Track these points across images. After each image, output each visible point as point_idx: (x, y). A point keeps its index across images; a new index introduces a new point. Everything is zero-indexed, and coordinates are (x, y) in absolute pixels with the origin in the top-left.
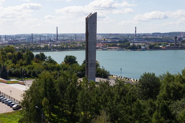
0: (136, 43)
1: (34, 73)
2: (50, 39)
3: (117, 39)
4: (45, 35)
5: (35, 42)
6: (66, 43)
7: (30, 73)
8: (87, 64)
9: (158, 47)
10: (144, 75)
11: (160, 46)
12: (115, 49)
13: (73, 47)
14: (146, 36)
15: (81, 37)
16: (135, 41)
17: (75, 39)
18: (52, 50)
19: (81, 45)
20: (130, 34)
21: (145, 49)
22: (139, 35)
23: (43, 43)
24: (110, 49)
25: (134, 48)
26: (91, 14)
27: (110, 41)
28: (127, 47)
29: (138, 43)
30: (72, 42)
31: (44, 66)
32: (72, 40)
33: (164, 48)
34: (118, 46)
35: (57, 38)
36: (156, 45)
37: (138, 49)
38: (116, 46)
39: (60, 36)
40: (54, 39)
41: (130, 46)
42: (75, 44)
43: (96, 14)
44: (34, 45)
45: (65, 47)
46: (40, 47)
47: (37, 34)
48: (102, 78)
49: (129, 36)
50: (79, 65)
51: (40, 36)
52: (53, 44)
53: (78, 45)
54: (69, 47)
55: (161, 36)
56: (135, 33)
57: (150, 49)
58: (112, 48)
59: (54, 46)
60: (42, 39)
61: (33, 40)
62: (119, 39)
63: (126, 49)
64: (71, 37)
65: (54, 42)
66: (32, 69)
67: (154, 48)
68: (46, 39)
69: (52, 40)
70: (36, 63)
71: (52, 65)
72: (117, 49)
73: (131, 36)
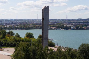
0: (67, 25)
1: (8, 43)
2: (13, 22)
3: (55, 22)
4: (9, 20)
5: (3, 24)
6: (23, 25)
7: (5, 44)
8: (43, 38)
9: (81, 28)
10: (82, 45)
11: (83, 27)
12: (54, 29)
13: (28, 27)
14: (73, 20)
15: (32, 21)
16: (67, 24)
17: (28, 22)
18: (14, 29)
19: (33, 26)
20: (63, 19)
21: (74, 29)
22: (69, 20)
23: (8, 25)
24: (51, 28)
25: (66, 28)
26: (45, 6)
27: (51, 24)
28: (62, 27)
29: (68, 25)
30: (27, 24)
31: (14, 39)
32: (26, 23)
33: (86, 28)
34: (56, 27)
35: (17, 21)
36: (80, 26)
37: (69, 29)
38: (55, 27)
39: (18, 20)
40: (15, 22)
41: (64, 27)
42: (29, 26)
43: (48, 7)
44: (3, 26)
45: (22, 27)
46: (7, 27)
47: (4, 19)
48: (51, 47)
49: (62, 21)
50: (35, 39)
51: (6, 20)
52: (15, 25)
53: (31, 26)
54: (25, 27)
55: (83, 21)
56: (66, 19)
57: (77, 29)
58: (52, 28)
59: (16, 27)
60: (7, 22)
61: (2, 22)
62: (56, 22)
63: (61, 29)
64: (26, 21)
65: (15, 24)
66: (7, 41)
67: (79, 28)
68: (10, 22)
69: (14, 23)
70: (8, 38)
71: (19, 39)
72: (56, 29)
73: (64, 21)
